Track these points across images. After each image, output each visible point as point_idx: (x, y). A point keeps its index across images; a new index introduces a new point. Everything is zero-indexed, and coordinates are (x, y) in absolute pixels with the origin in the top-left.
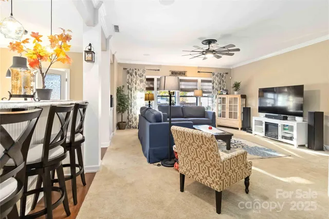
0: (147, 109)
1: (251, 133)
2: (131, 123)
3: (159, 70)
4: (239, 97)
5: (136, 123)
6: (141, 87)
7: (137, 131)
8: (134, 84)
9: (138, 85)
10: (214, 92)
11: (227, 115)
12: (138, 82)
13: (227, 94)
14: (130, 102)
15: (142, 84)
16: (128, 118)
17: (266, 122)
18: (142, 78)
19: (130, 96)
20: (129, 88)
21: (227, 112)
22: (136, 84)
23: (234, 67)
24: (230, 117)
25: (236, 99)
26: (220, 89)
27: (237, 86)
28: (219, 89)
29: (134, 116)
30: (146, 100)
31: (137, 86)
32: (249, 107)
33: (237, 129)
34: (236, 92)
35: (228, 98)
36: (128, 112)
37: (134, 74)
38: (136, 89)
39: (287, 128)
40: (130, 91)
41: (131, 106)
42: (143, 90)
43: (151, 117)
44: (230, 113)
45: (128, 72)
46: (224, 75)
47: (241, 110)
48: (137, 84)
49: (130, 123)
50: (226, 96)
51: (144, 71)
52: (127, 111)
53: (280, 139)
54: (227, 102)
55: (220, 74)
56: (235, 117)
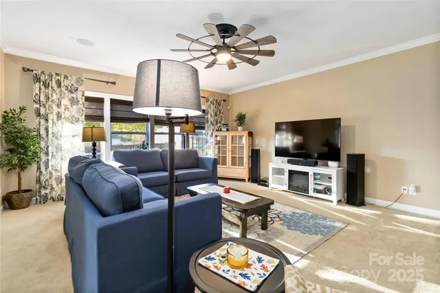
0: (89, 164)
1: (268, 186)
2: (48, 191)
3: (114, 83)
4: (245, 134)
5: (59, 189)
6: (73, 113)
7: (61, 208)
8: (55, 107)
9: (66, 108)
10: (208, 128)
11: (229, 160)
12: (65, 102)
13: (227, 130)
14: (43, 144)
15: (75, 107)
16: (39, 181)
17: (289, 171)
18: (74, 95)
19: (43, 132)
20: (39, 114)
21: (229, 156)
22: (59, 106)
23: (234, 92)
24: (234, 163)
25: (241, 137)
26: (217, 123)
27: (241, 119)
28: (215, 123)
29: (55, 174)
30: (84, 140)
31: (62, 110)
32: (256, 148)
33: (244, 180)
34: (240, 128)
35: (229, 135)
36: (39, 168)
37: (54, 84)
38: (59, 116)
39: (318, 177)
40: (43, 121)
41: (47, 154)
42: (77, 120)
43: (104, 194)
44: (233, 158)
45: (37, 79)
46: (222, 103)
47: (249, 153)
48: (63, 107)
49: (43, 192)
50: (226, 134)
51: (79, 81)
52: (35, 166)
53: (311, 193)
54: (229, 141)
55: (216, 101)
56: (241, 164)
